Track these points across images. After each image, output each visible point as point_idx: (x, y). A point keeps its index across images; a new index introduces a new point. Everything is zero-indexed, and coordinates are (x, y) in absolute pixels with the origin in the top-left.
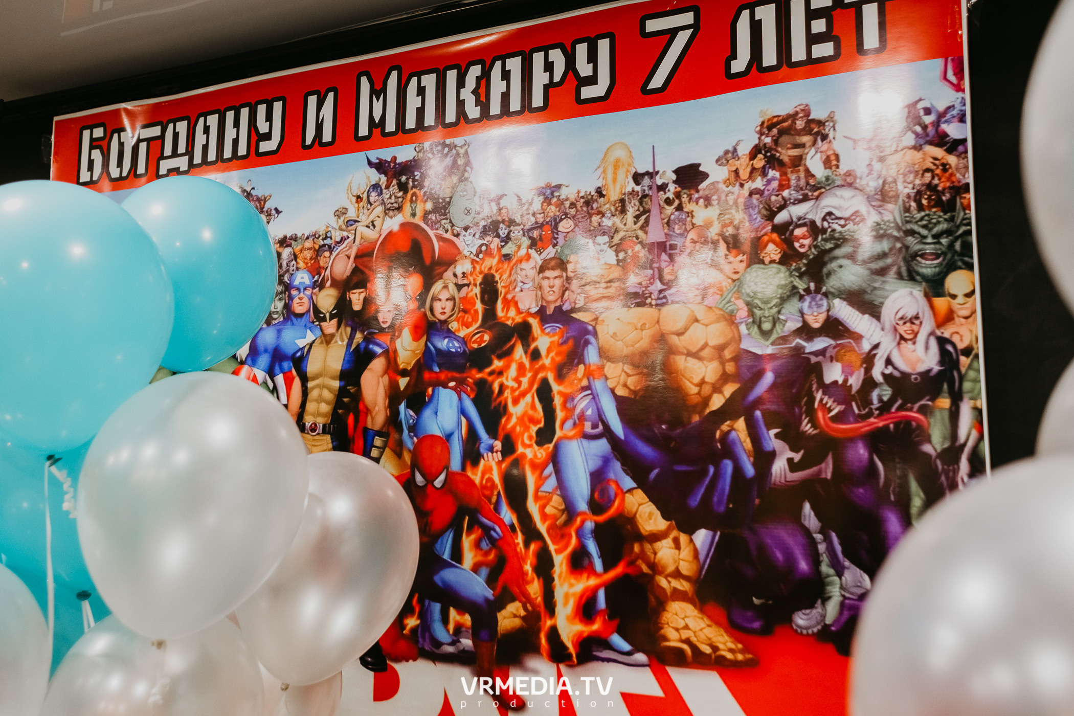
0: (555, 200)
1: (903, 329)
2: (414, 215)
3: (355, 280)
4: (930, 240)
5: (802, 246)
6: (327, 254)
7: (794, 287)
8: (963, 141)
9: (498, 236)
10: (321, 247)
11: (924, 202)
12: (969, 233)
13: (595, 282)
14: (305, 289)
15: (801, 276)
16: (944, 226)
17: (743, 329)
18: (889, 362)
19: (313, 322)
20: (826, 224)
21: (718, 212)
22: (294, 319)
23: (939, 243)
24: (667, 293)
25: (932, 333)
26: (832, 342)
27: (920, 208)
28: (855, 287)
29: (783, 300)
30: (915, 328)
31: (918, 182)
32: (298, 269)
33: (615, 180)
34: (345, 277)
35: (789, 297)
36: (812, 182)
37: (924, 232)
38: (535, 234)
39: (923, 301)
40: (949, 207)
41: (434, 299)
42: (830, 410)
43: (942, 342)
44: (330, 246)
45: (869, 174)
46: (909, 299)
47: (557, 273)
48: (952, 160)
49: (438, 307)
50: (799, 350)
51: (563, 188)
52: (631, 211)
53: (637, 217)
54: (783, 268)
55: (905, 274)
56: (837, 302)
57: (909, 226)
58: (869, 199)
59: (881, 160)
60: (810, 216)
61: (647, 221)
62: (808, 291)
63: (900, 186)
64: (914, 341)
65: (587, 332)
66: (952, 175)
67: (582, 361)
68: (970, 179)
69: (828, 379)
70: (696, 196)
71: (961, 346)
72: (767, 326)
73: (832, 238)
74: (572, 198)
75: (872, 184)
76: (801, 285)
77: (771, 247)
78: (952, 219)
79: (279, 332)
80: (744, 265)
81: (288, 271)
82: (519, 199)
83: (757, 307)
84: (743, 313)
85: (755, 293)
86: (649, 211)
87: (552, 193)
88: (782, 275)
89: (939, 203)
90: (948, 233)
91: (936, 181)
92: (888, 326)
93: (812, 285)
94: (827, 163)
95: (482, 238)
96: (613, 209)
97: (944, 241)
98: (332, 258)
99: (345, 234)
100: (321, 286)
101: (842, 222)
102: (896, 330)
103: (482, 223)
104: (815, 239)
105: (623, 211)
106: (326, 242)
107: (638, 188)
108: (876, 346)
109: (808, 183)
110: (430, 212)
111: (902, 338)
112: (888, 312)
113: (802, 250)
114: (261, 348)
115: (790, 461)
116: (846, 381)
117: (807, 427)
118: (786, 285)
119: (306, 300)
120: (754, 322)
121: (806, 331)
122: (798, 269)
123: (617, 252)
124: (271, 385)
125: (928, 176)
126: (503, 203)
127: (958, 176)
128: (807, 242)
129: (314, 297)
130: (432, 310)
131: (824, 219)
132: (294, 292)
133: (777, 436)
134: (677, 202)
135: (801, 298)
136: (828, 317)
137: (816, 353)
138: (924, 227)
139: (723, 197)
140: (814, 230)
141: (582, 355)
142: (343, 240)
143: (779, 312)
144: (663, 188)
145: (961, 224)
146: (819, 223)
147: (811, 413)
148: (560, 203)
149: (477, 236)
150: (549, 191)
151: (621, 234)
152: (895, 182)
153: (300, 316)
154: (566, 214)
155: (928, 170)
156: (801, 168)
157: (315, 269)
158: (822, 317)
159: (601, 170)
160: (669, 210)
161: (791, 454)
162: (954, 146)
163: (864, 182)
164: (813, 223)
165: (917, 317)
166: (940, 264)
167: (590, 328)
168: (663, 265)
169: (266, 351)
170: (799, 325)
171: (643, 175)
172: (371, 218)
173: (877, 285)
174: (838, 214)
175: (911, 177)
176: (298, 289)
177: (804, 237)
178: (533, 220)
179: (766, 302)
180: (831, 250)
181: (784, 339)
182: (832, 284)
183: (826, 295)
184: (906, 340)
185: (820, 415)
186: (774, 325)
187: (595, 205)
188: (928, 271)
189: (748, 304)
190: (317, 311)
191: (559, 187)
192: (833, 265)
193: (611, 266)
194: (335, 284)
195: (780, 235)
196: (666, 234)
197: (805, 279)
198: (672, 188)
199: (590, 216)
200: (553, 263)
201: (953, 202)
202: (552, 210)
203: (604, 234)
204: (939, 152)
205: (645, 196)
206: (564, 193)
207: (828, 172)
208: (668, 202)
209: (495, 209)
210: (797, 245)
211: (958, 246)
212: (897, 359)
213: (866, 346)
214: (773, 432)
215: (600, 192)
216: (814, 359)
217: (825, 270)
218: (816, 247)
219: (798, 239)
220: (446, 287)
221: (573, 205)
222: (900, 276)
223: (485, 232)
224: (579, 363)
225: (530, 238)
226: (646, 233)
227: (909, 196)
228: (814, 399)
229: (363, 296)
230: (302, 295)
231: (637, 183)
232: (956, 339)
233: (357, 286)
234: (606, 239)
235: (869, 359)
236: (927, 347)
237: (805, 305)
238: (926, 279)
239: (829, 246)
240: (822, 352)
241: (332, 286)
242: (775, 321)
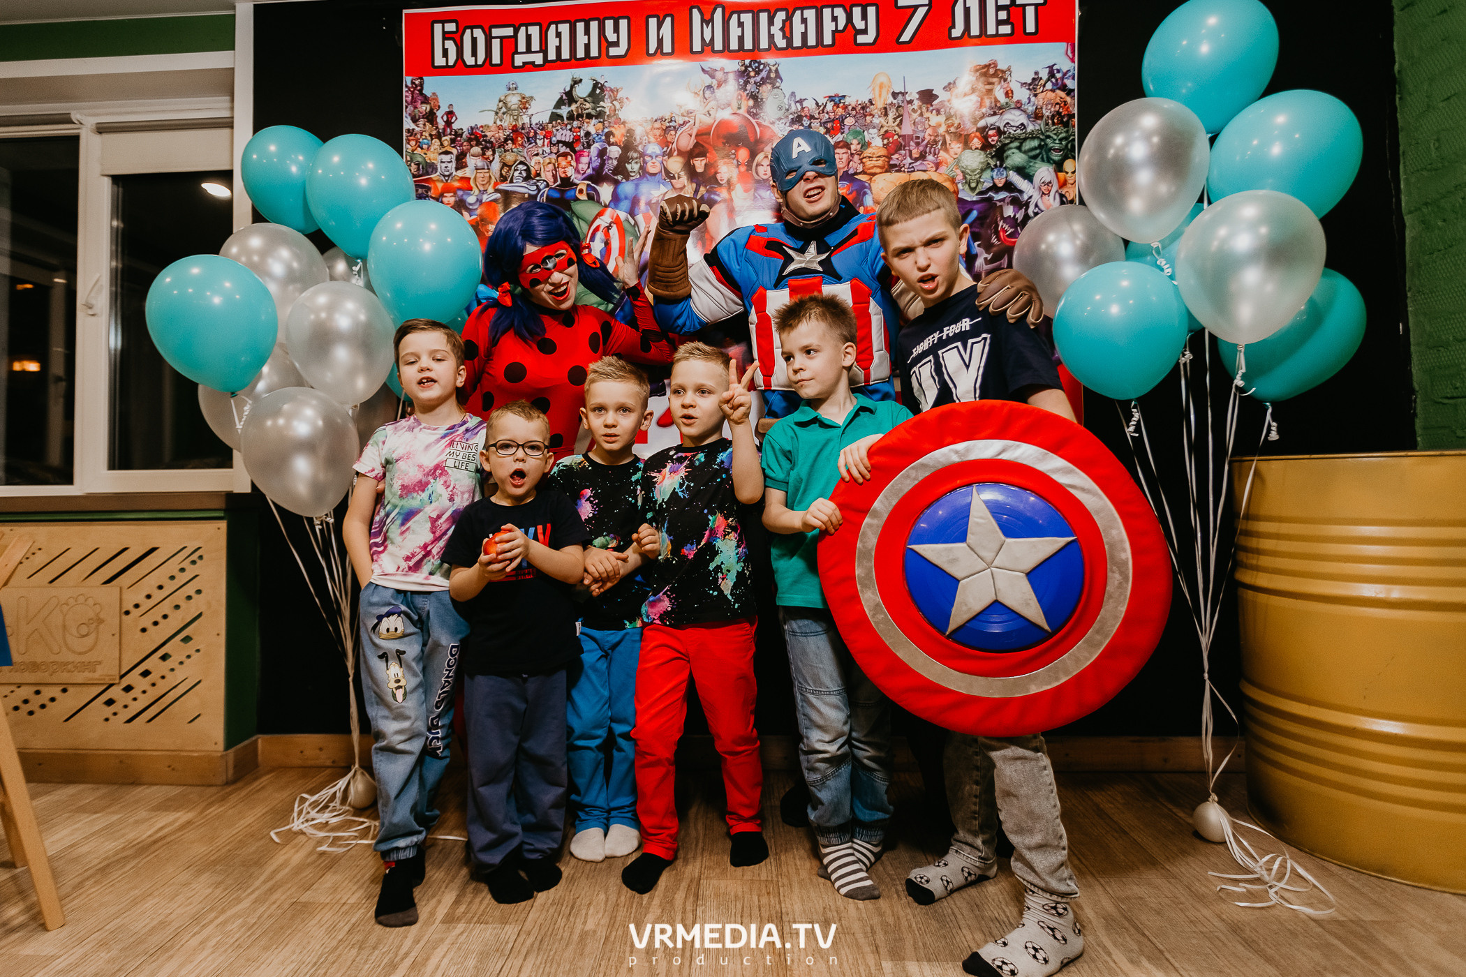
0: (841, 105)
1: (1044, 188)
2: (739, 108)
3: (697, 151)
4: (1057, 142)
5: (993, 141)
6: (673, 133)
7: (988, 164)
8: (1073, 90)
9: (802, 125)
10: (667, 127)
11: (1056, 121)
12: (1074, 140)
13: (870, 157)
14: (656, 156)
15: (992, 157)
16: (1063, 135)
17: (960, 186)
18: (1036, 206)
19: (665, 180)
20: (1006, 129)
21: (945, 119)
22: (649, 177)
23: (1061, 143)
24: (914, 165)
25: (1057, 191)
26: (1008, 194)
27: (1054, 124)
28: (1020, 165)
29: (983, 171)
30: (1050, 188)
31: (1053, 109)
32: (649, 142)
33: (880, 95)
34: (688, 149)
35: (985, 169)
36: (998, 105)
37: (1055, 137)
38: (829, 125)
39: (1053, 174)
40: (1066, 125)
41: (758, 165)
42: (1006, 231)
43: (1062, 196)
44: (675, 127)
45: (1029, 103)
46: (1047, 172)
47: (844, 150)
48: (1068, 99)
49: (761, 169)
50: (991, 199)
51: (847, 98)
52: (891, 115)
53: (895, 119)
54: (982, 153)
55: (1045, 159)
56: (1011, 172)
57: (1048, 133)
58: (1029, 117)
59: (1036, 95)
60: (997, 124)
61: (901, 121)
62: (996, 166)
63: (1044, 111)
64: (1049, 194)
65: (866, 187)
66: (1068, 108)
67: (862, 205)
68: (1076, 111)
69: (1005, 216)
70: (931, 108)
71: (1069, 199)
72: (973, 185)
73: (1009, 137)
74: (853, 104)
75: (1031, 109)
76: (992, 163)
77: (976, 140)
78: (1067, 132)
79: (637, 186)
80: (960, 150)
81: (641, 143)
82: (817, 104)
83: (968, 174)
84: (960, 177)
85: (967, 166)
86: (902, 116)
87: (840, 100)
88: (982, 156)
89: (1061, 122)
90: (1065, 138)
91: (1061, 110)
92: (1036, 187)
93: (998, 163)
94: (1007, 94)
95: (790, 126)
96: (879, 113)
97: (1064, 143)
98: (677, 135)
99: (687, 119)
100: (670, 155)
101: (1014, 129)
102: (1040, 189)
103: (791, 117)
104: (1000, 137)
105: (886, 114)
106: (671, 124)
107: (895, 101)
108: (1030, 197)
109: (996, 106)
110: (752, 108)
111: (1043, 193)
112: (1037, 179)
113: (993, 143)
114: (622, 196)
115: (985, 259)
116: (1015, 216)
117: (994, 240)
118: (983, 162)
119: (658, 164)
120: (966, 182)
121: (995, 188)
122: (990, 154)
123: (883, 139)
124: (632, 222)
125: (1058, 106)
126: (805, 104)
127: (1071, 109)
128: (995, 138)
129: (665, 163)
130: (757, 173)
131: (1005, 126)
132: (647, 159)
133: (979, 246)
134: (919, 112)
135: (992, 170)
136: (1006, 181)
137: (1000, 201)
138: (1055, 134)
139: (948, 111)
140: (1000, 132)
141: (862, 200)
142: (685, 123)
143: (980, 177)
144: (910, 102)
145: (1071, 135)
146: (1002, 128)
147: (997, 233)
148: (845, 107)
149: (788, 124)
150: (837, 99)
151: (885, 129)
152: (1041, 108)
153: (654, 175)
154: (850, 114)
155: (1057, 104)
156: (993, 97)
157: (665, 143)
158: (1003, 181)
159: (871, 88)
160: (915, 116)
161: (986, 255)
162: (1069, 92)
163: (1026, 107)
164: (999, 128)
165: (1050, 182)
166: (1061, 155)
167: (867, 184)
168: (912, 148)
169: (626, 198)
170: (991, 185)
171: (898, 94)
172: (707, 108)
173: (1031, 164)
174: (1012, 124)
175: (1050, 107)
176: (651, 156)
177: (994, 136)
178: (827, 116)
179: (973, 172)
180: (1008, 144)
181: (981, 193)
182: (1009, 163)
183: (1005, 168)
184: (1045, 194)
185: (1001, 234)
186: (977, 185)
187: (868, 110)
188: (1056, 158)
189: (963, 172)
190: (667, 172)
191: (844, 96)
192: (1009, 152)
193: (879, 148)
194: (680, 153)
195: (981, 134)
196: (913, 131)
197: (995, 159)
198: (917, 103)
199: (865, 116)
200: (841, 144)
201: (1068, 122)
202: (840, 111)
203: (874, 128)
204: (1062, 94)
205: (899, 107)
206: (847, 101)
207: (1007, 100)
208: (914, 110)
209: (799, 108)
210: (990, 140)
211: (1069, 145)
212: (1040, 204)
213: (1026, 197)
214: (976, 243)
215: (871, 102)
216: (998, 204)
217: (1005, 155)
218: (1000, 141)
219: (991, 136)
220: (766, 157)
221: (854, 109)
222: (1043, 160)
223: (793, 122)
224: (860, 206)
225: (826, 128)
226: (900, 129)
227: (1048, 117)
228: (998, 225)
229: (704, 162)
230: (654, 160)
231: (895, 99)
232: (1067, 195)
233: (698, 156)
234: (875, 131)
235: (1027, 204)
236: (1055, 199)
237: (995, 173)
238: (1055, 162)
239: (1007, 141)
240: (1003, 200)
241: (678, 155)
242: (978, 182)
